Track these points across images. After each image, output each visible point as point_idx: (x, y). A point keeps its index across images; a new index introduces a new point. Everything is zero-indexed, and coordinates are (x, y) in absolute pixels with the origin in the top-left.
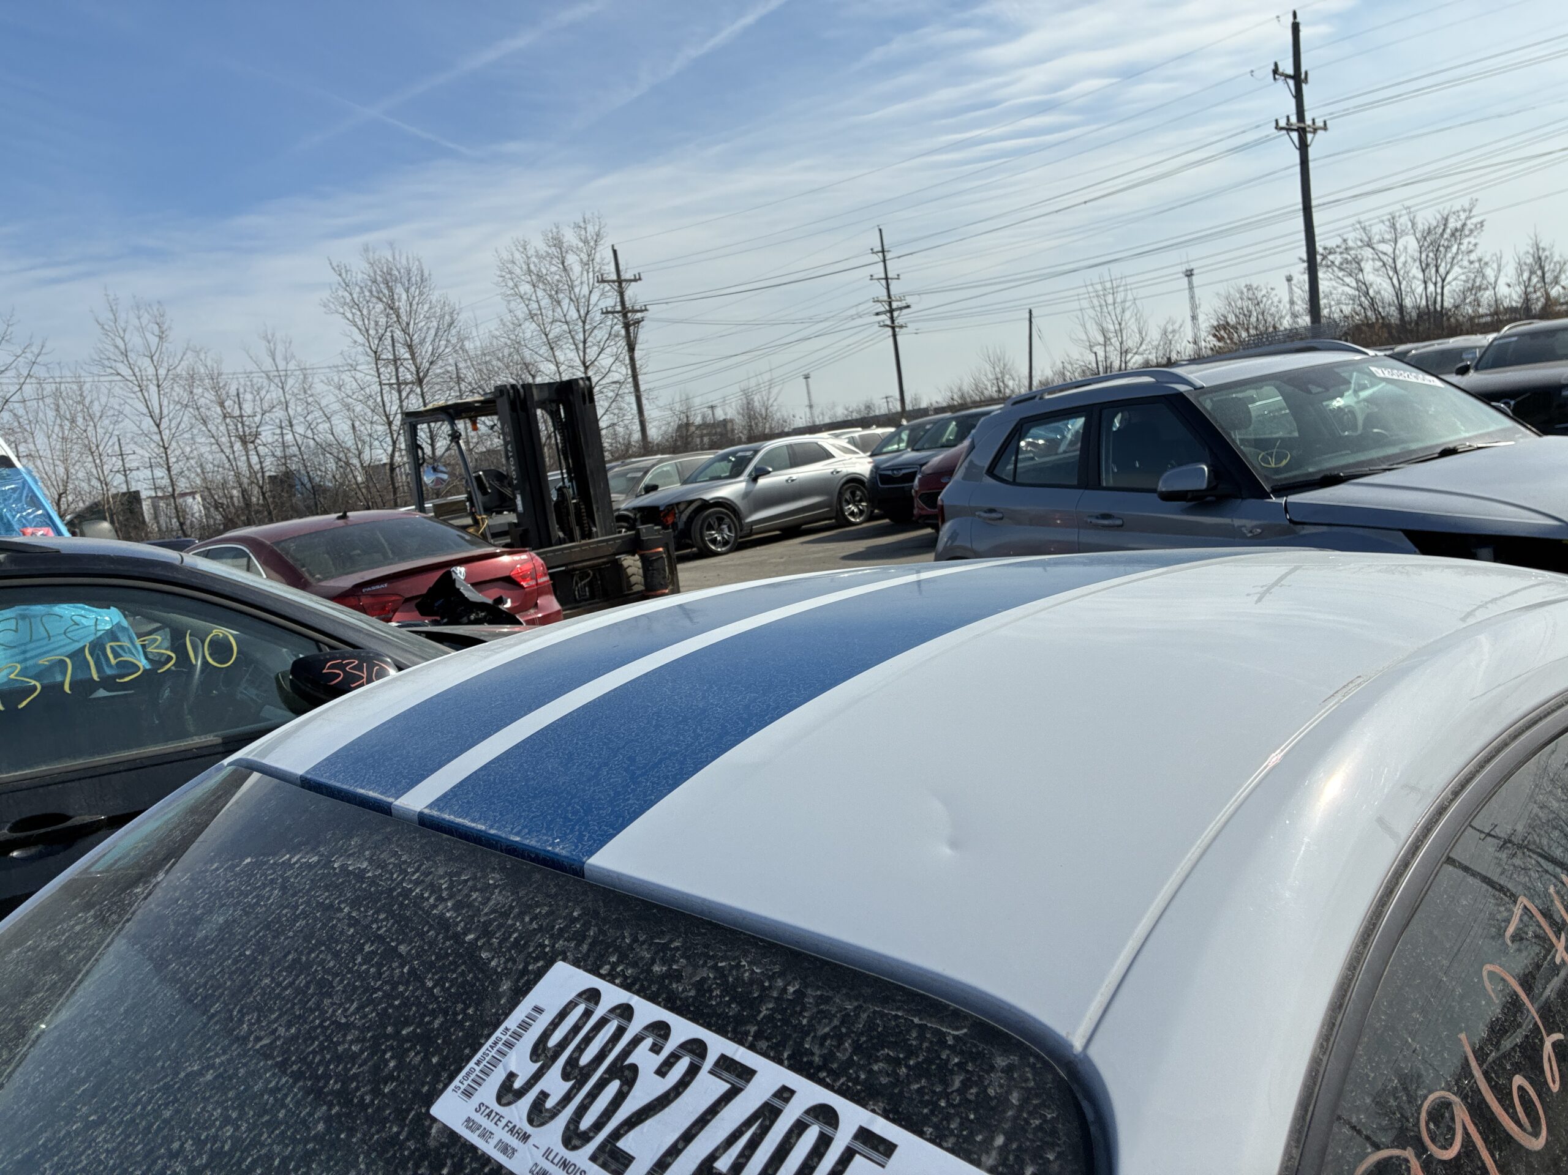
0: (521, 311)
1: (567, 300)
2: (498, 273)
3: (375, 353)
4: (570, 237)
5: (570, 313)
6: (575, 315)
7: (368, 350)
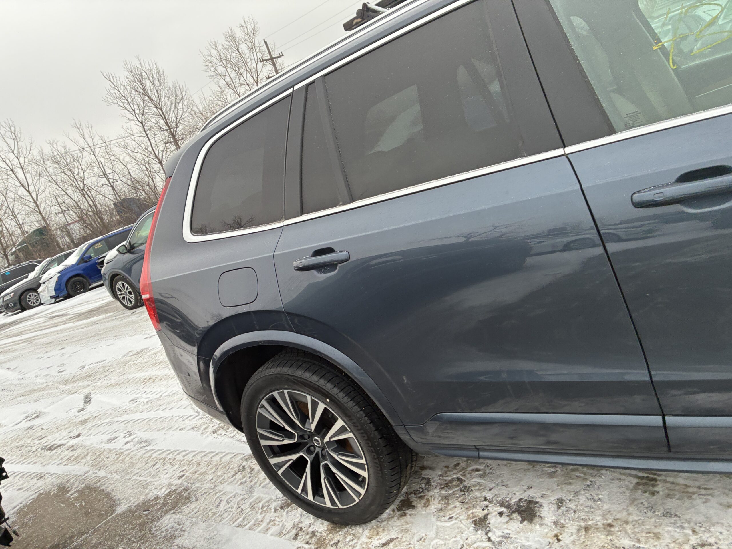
0: (222, 82)
1: (245, 72)
2: (204, 64)
3: (142, 123)
4: (239, 34)
5: (248, 79)
6: (252, 80)
7: (138, 123)
